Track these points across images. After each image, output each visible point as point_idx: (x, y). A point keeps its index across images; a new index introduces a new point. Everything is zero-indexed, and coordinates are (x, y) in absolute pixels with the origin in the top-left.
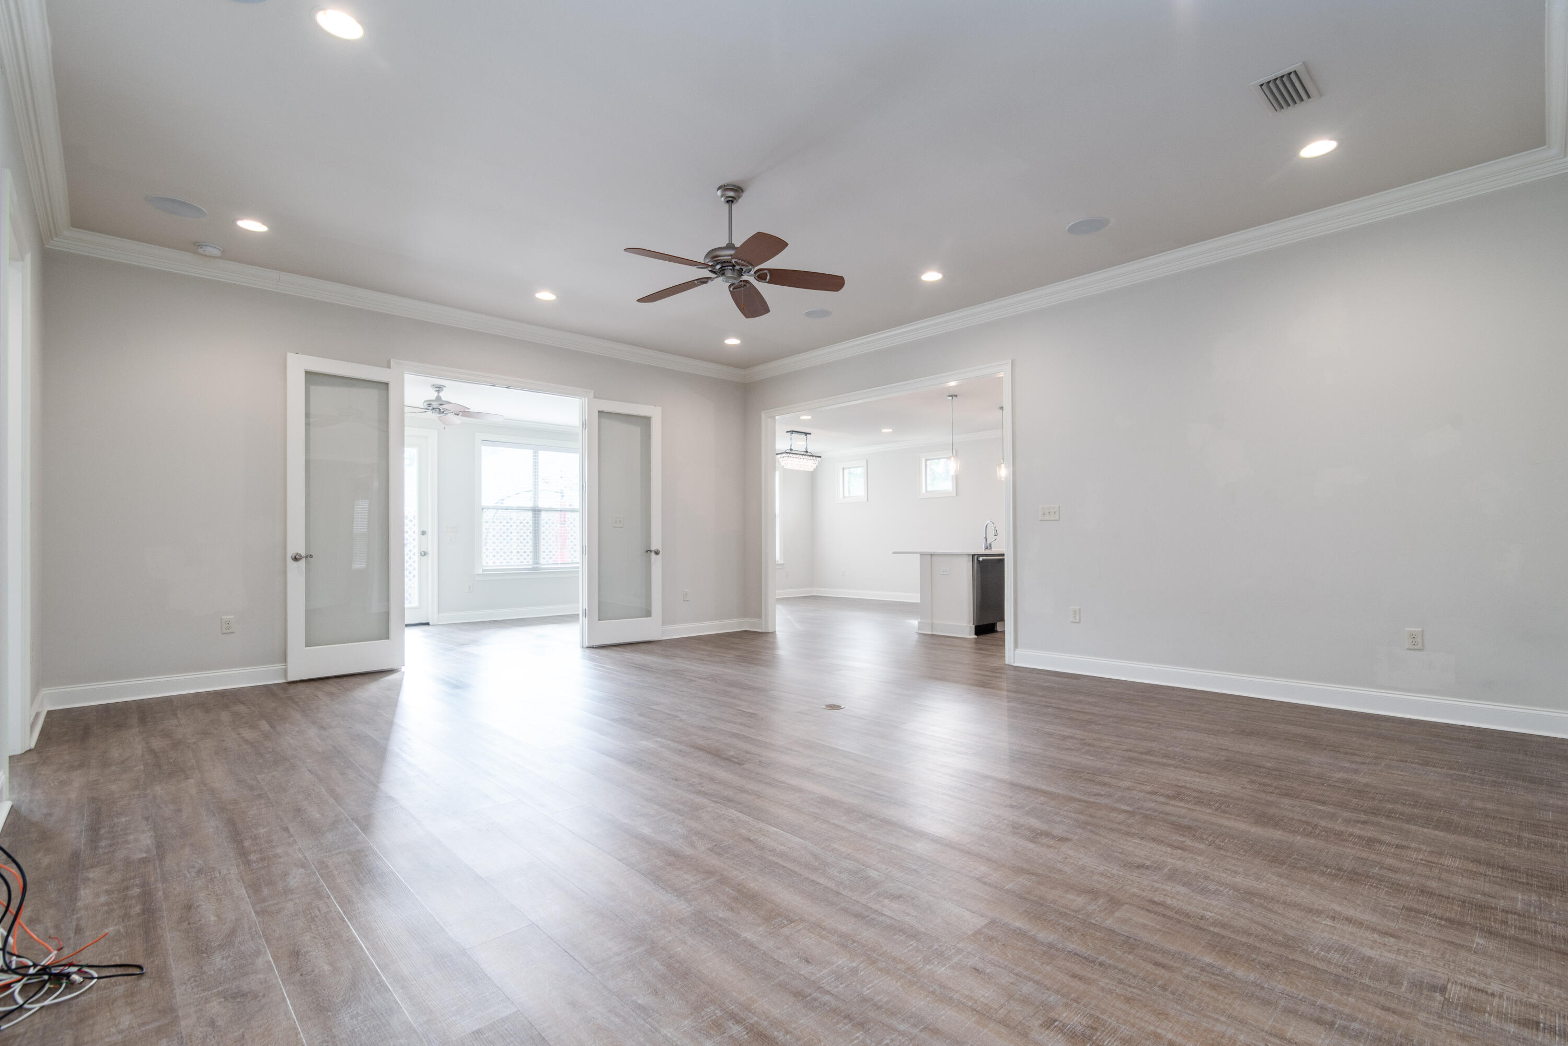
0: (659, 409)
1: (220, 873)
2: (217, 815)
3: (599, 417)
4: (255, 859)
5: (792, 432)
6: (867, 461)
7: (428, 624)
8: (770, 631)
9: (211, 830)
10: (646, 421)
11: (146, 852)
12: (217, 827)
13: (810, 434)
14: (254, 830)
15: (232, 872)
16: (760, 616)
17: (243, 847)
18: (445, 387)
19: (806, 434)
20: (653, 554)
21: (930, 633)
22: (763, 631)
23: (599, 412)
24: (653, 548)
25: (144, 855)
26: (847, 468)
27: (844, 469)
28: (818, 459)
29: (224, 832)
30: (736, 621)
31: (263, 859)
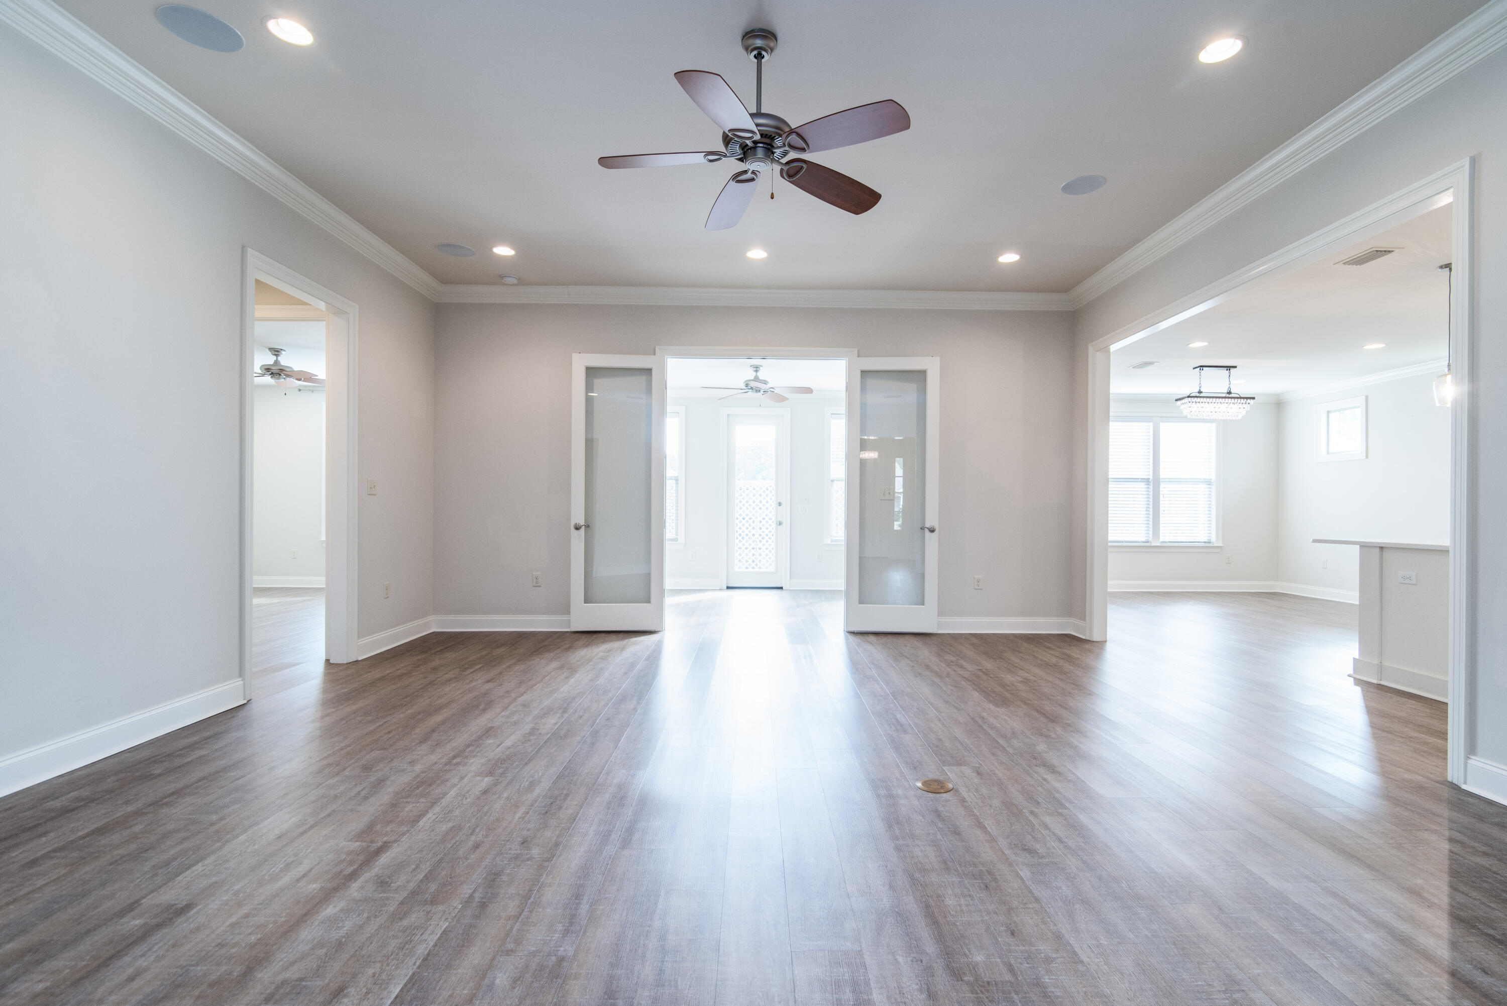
0: (936, 361)
3: (862, 377)
5: (1202, 367)
6: (1367, 397)
7: (781, 588)
8: (1094, 640)
10: (920, 376)
13: (1235, 367)
16: (1083, 618)
18: (761, 366)
19: (1229, 368)
20: (926, 530)
21: (1375, 681)
22: (1088, 638)
23: (862, 372)
24: (928, 525)
26: (1335, 411)
27: (1328, 412)
28: (1252, 401)
30: (1054, 620)
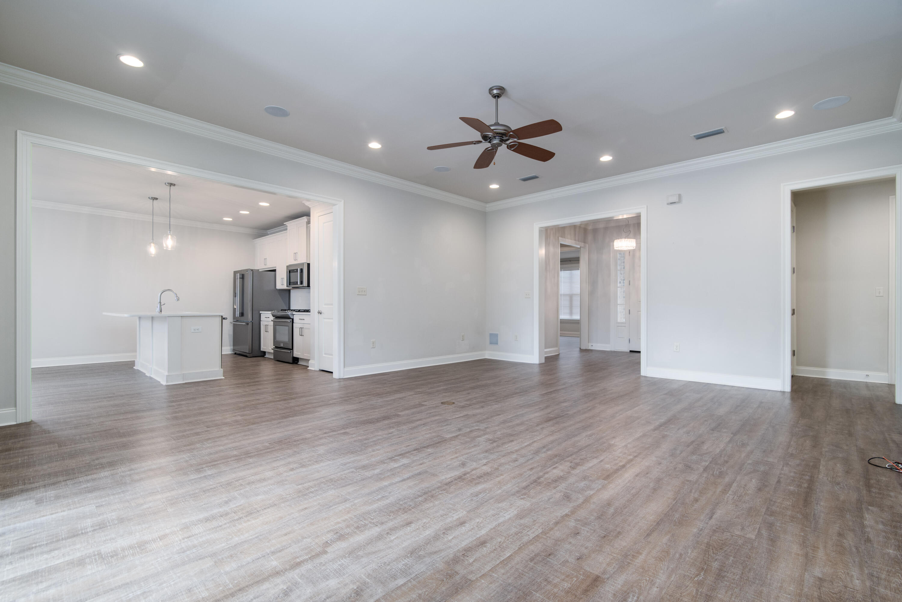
1: (828, 479)
2: (813, 513)
4: (807, 477)
9: (822, 504)
11: (869, 509)
12: (817, 504)
14: (796, 490)
15: (822, 476)
17: (809, 484)
25: (870, 507)
29: (815, 498)
31: (803, 475)
